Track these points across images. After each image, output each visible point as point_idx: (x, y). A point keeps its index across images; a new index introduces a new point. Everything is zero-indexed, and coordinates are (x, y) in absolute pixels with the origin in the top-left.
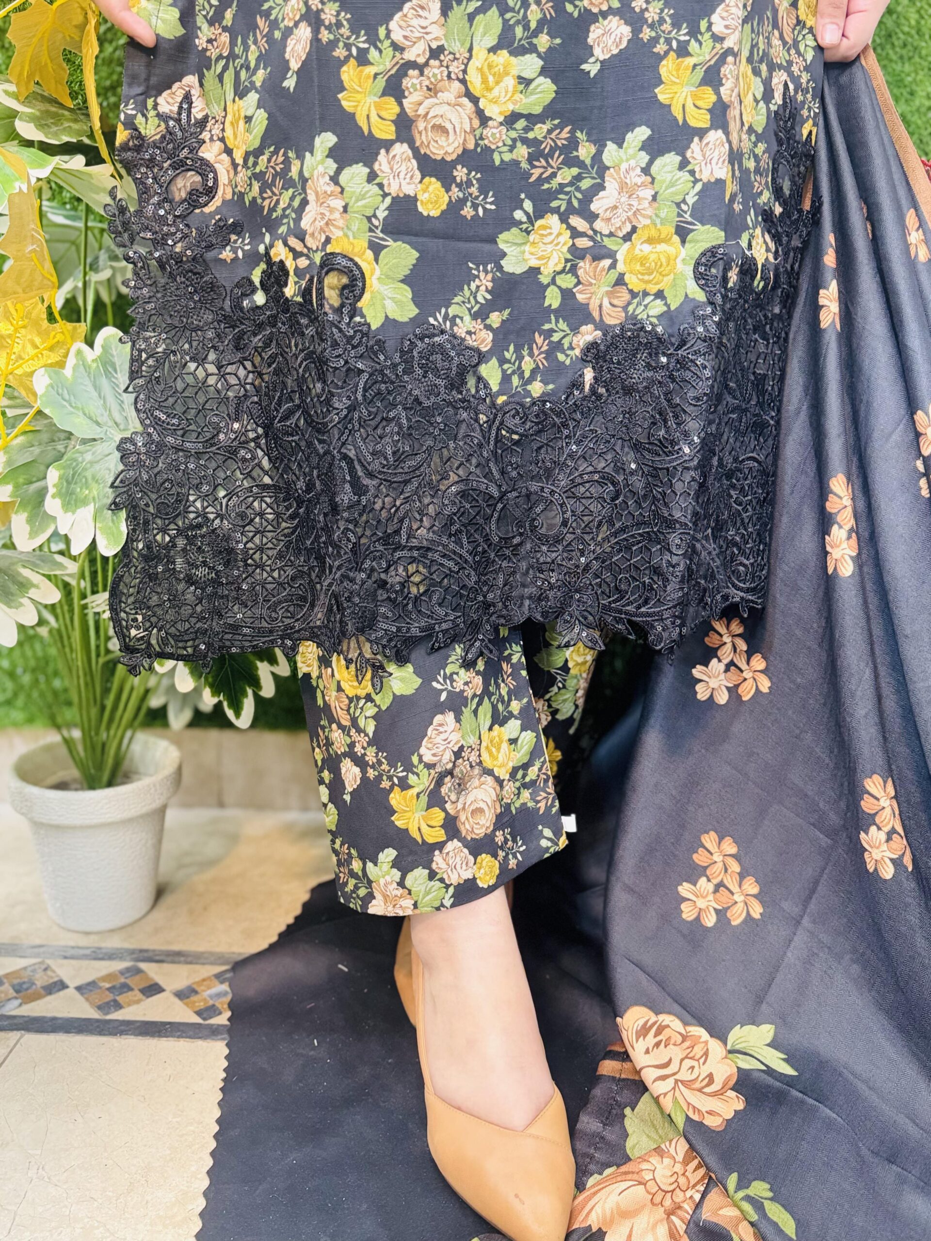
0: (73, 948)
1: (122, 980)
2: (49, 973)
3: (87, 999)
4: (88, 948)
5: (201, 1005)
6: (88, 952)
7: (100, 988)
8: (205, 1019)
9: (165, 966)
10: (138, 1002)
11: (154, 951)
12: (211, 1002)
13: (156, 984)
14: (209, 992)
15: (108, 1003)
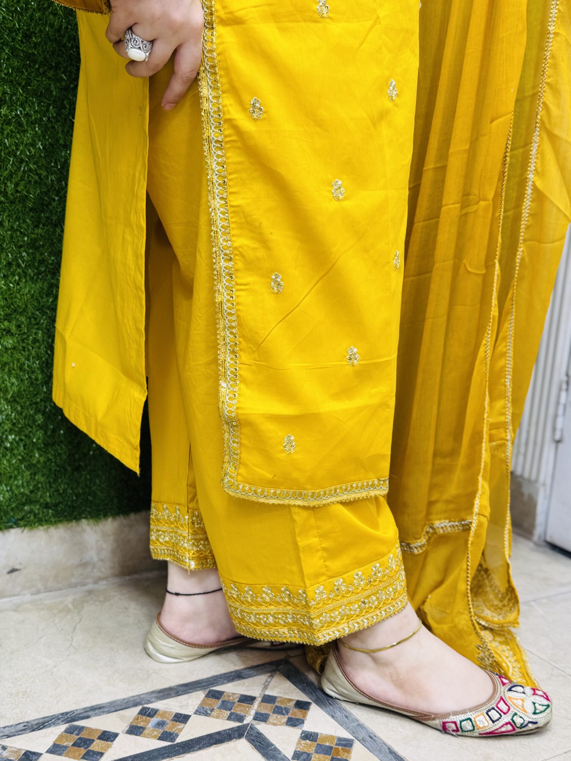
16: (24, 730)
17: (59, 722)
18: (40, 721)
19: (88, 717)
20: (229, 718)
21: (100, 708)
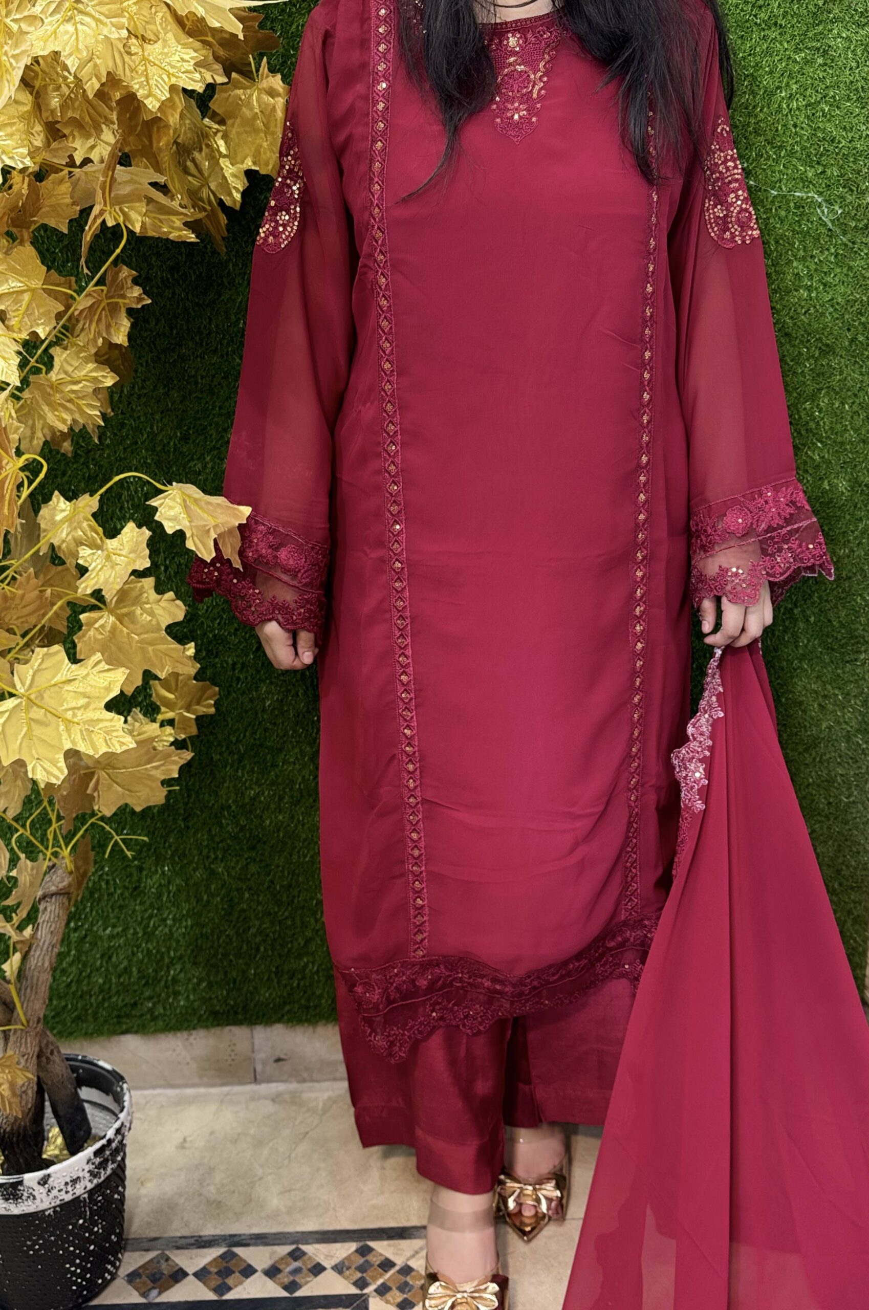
0: (180, 1238)
1: (225, 1265)
2: (170, 1262)
3: (205, 1284)
4: (192, 1237)
5: (286, 1281)
6: (192, 1241)
7: (210, 1273)
8: (291, 1293)
9: (251, 1248)
10: (241, 1283)
11: (240, 1235)
12: (291, 1278)
13: (250, 1266)
14: (288, 1269)
15: (219, 1286)
16: (193, 1245)
17: (223, 1244)
18: (211, 1238)
19: (247, 1245)
20: (356, 1284)
21: (262, 1238)
